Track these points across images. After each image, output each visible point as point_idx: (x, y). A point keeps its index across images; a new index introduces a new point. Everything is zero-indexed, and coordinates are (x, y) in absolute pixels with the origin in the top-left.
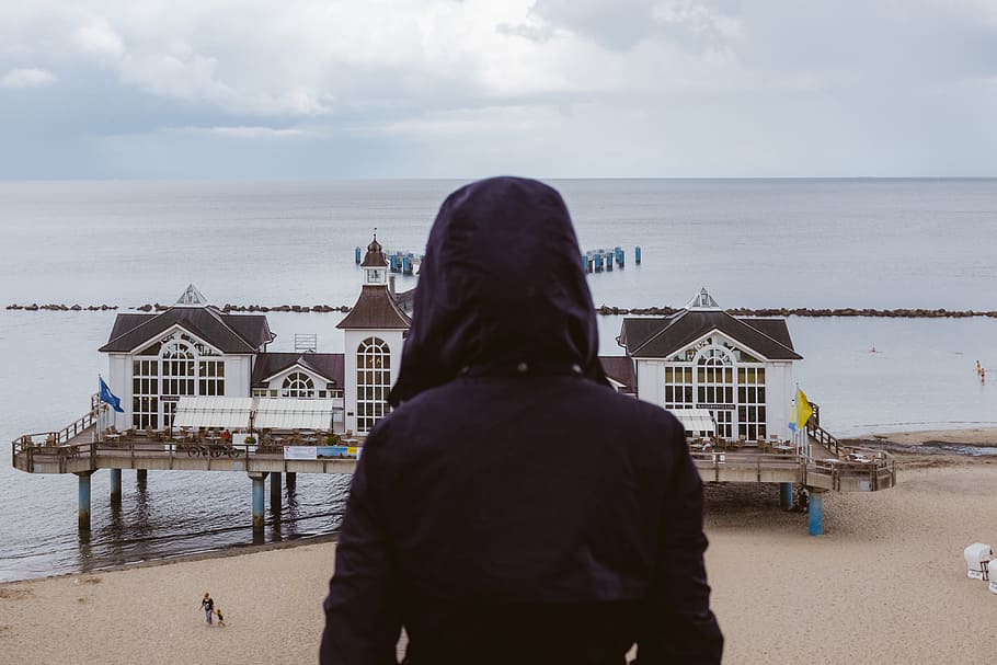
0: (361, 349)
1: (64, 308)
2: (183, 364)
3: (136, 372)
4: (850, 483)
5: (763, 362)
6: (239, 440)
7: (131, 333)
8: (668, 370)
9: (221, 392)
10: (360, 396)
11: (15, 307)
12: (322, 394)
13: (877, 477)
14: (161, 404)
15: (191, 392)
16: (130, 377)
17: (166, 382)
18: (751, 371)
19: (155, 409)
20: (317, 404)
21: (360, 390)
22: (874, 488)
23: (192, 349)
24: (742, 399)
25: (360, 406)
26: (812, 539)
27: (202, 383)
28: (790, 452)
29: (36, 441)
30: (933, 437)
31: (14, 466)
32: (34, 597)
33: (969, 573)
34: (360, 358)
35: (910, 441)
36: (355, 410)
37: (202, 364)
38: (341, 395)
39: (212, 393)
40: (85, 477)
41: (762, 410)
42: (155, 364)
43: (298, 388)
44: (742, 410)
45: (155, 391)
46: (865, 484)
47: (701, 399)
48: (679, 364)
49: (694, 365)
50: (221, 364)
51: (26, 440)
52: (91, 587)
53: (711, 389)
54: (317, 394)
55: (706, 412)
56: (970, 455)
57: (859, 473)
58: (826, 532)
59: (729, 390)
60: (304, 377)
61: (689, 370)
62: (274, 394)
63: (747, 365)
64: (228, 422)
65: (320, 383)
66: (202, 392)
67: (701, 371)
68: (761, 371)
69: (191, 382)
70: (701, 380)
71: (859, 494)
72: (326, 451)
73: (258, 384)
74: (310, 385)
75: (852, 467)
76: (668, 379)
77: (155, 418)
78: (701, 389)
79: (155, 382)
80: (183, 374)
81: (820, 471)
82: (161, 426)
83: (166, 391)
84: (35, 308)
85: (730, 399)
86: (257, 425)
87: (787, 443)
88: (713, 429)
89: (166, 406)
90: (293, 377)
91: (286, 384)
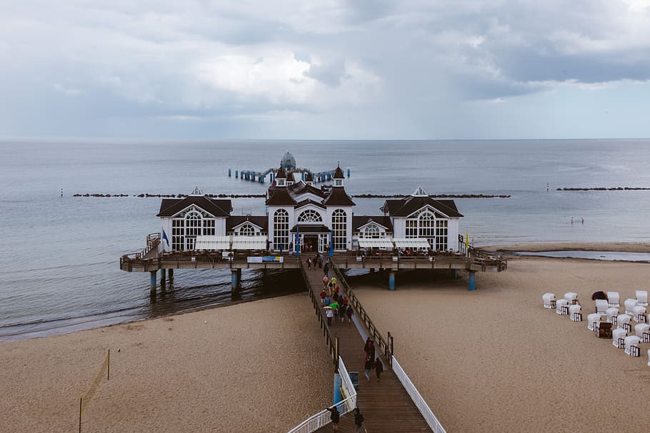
0: (276, 214)
1: (102, 196)
2: (196, 222)
3: (174, 225)
4: (490, 269)
5: (446, 218)
6: (225, 254)
7: (170, 207)
8: (407, 222)
9: (213, 234)
10: (275, 235)
11: (78, 195)
12: (258, 234)
13: (501, 266)
14: (185, 240)
15: (200, 234)
16: (171, 227)
17: (188, 229)
18: (442, 222)
19: (182, 241)
20: (256, 238)
21: (275, 232)
22: (499, 270)
23: (200, 214)
24: (437, 234)
25: (275, 239)
26: (470, 292)
27: (205, 230)
28: (460, 255)
29: (131, 257)
30: (500, 248)
31: (121, 268)
32: (145, 328)
33: (545, 306)
34: (275, 218)
35: (491, 250)
36: (273, 241)
37: (205, 221)
38: (267, 234)
39: (209, 234)
40: (154, 273)
41: (446, 238)
42: (183, 221)
43: (247, 232)
44: (437, 238)
45: (182, 234)
46: (495, 269)
47: (421, 234)
48: (412, 219)
49: (418, 220)
50: (213, 221)
51: (125, 257)
52: (170, 323)
53: (425, 230)
54: (255, 234)
55: (426, 240)
56: (518, 255)
57: (492, 265)
58: (476, 289)
59: (432, 230)
60: (250, 227)
61: (416, 222)
62: (236, 234)
63: (440, 219)
64: (217, 247)
65: (257, 229)
66: (205, 234)
67: (421, 222)
68: (446, 222)
69: (200, 229)
70: (421, 226)
71: (493, 273)
72: (266, 258)
73: (229, 231)
74: (253, 230)
75: (488, 262)
76: (407, 226)
77: (182, 246)
78: (421, 230)
79: (183, 230)
80: (196, 226)
81: (476, 263)
82: (185, 249)
83: (188, 233)
84: (88, 195)
85: (432, 234)
86: (233, 248)
87: (458, 252)
88: (429, 246)
89: (188, 240)
90: (245, 226)
91: (242, 230)
